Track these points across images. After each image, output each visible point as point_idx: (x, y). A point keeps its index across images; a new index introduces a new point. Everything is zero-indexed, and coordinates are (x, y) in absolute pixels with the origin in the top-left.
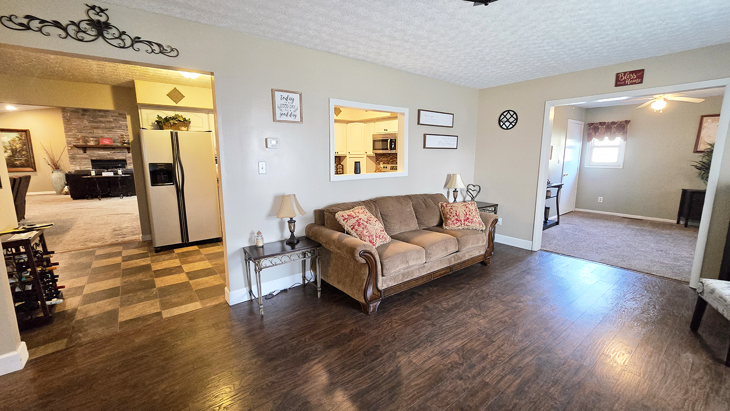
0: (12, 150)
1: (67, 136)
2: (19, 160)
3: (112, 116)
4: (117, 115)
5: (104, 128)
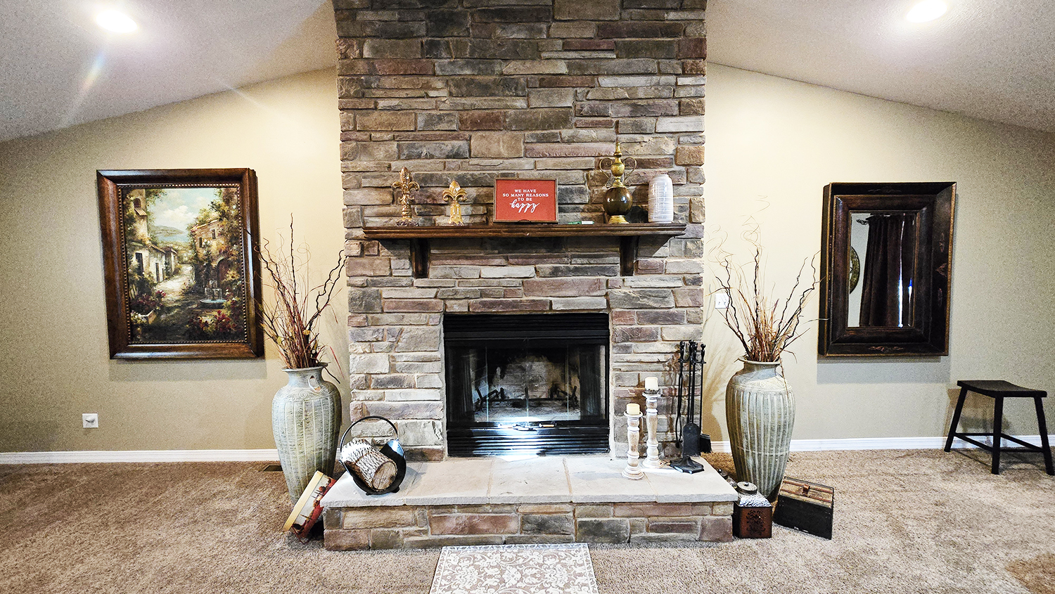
0: (196, 262)
1: (353, 179)
2: (214, 307)
3: (567, 47)
4: (589, 33)
5: (523, 123)
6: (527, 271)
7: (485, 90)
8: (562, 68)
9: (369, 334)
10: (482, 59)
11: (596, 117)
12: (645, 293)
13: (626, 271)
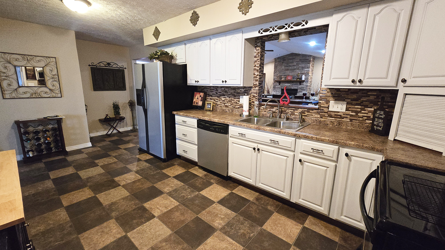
1: (274, 76)
5: (291, 70)
6: (290, 85)
7: (287, 66)
8: (295, 64)
9: (274, 90)
10: (287, 64)
11: (298, 69)
12: (301, 87)
13: (300, 85)
